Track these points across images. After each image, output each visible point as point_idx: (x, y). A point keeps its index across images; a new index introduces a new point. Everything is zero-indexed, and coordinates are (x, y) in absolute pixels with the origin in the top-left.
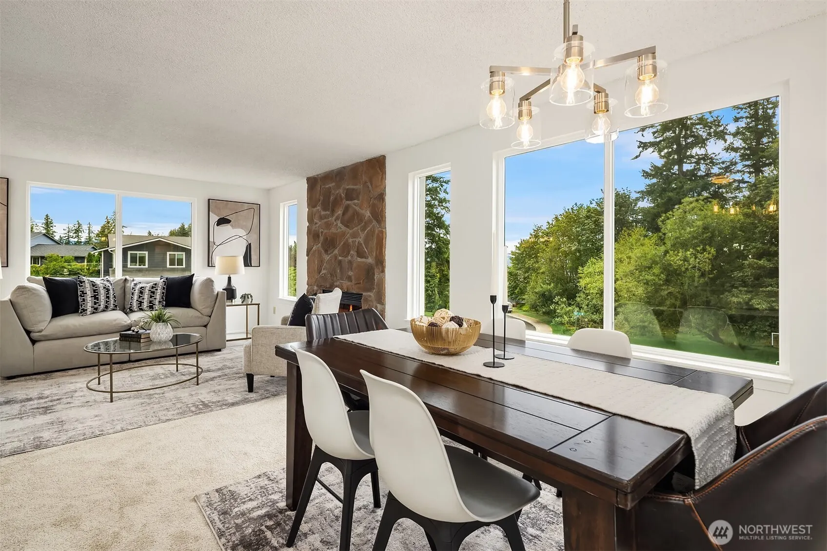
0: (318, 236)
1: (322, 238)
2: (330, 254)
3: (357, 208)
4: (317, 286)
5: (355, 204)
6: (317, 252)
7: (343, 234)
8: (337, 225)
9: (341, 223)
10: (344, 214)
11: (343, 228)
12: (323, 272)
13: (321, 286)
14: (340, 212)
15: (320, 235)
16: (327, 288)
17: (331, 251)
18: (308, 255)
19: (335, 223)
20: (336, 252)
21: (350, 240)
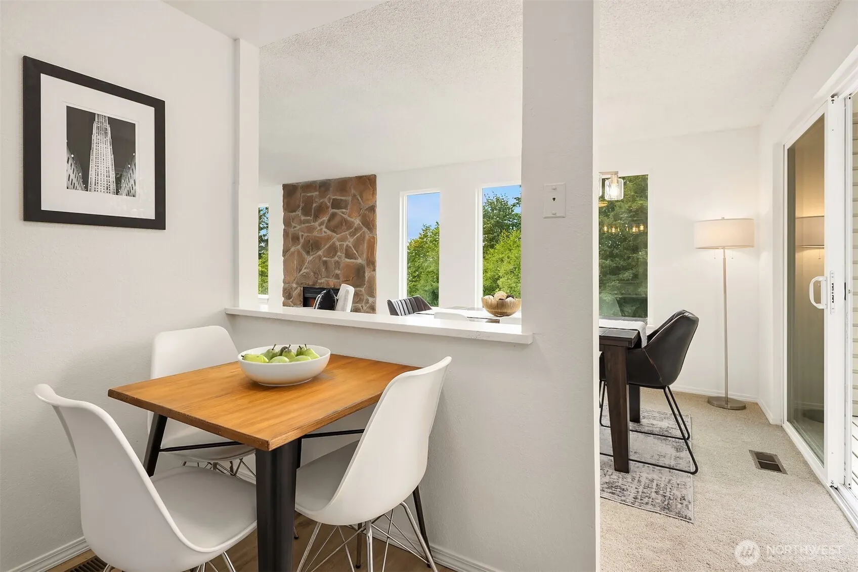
0: (298, 239)
1: (302, 241)
2: (312, 255)
3: (346, 216)
4: (297, 283)
5: (343, 213)
6: (296, 253)
7: (329, 238)
8: (321, 229)
9: (326, 227)
10: (329, 220)
11: (329, 232)
12: (304, 271)
13: (302, 283)
14: (325, 218)
15: (301, 238)
16: (309, 285)
17: (315, 252)
18: (284, 256)
19: (319, 228)
20: (320, 253)
21: (338, 244)
